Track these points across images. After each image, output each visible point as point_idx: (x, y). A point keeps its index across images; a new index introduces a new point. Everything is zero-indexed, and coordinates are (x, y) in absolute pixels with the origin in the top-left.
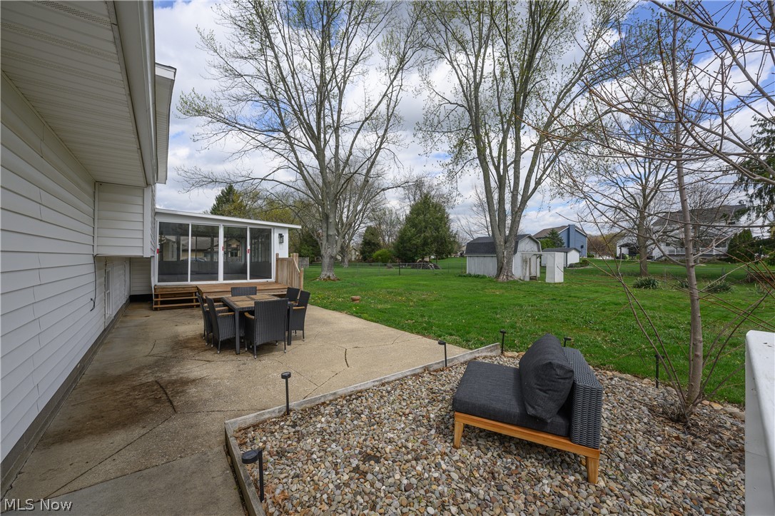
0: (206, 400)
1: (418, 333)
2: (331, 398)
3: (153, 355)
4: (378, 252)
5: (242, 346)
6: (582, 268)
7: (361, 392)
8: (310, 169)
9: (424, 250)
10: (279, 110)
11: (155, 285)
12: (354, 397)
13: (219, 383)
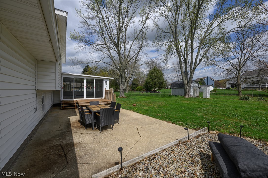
0: (81, 156)
1: (164, 120)
2: (141, 159)
3: (60, 130)
4: (138, 87)
5: (95, 126)
6: (214, 92)
7: (154, 155)
8: (115, 58)
9: (155, 86)
10: (104, 37)
11: (62, 100)
12: (151, 158)
13: (87, 145)
